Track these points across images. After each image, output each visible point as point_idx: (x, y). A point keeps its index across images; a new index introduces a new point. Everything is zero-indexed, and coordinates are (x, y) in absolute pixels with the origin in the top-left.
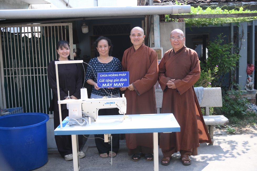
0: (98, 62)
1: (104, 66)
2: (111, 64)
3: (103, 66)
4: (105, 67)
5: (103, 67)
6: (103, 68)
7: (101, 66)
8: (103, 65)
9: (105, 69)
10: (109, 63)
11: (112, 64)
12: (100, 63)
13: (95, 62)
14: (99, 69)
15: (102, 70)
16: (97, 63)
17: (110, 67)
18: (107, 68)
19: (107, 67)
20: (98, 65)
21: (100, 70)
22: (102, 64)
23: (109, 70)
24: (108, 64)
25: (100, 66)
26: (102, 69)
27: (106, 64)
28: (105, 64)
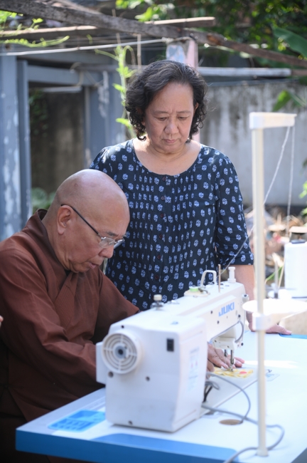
0: (135, 164)
1: (161, 189)
2: (195, 178)
3: (157, 187)
4: (167, 192)
5: (157, 192)
6: (160, 195)
7: (150, 185)
8: (157, 181)
9: (168, 199)
10: (183, 175)
11: (199, 177)
12: (146, 170)
13: (125, 165)
14: (142, 200)
15: (152, 202)
16: (131, 168)
17: (190, 193)
18: (178, 195)
19: (176, 191)
20: (138, 178)
21: (145, 202)
22: (154, 175)
23: (187, 205)
24: (179, 178)
25: (145, 185)
26: (153, 198)
27: (172, 178)
28: (170, 177)
